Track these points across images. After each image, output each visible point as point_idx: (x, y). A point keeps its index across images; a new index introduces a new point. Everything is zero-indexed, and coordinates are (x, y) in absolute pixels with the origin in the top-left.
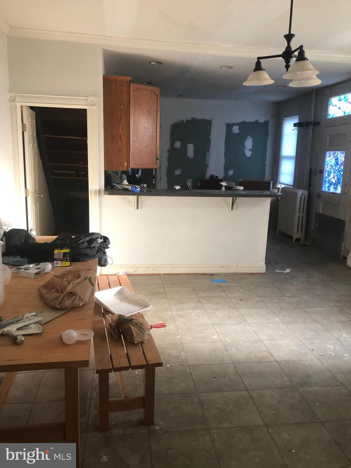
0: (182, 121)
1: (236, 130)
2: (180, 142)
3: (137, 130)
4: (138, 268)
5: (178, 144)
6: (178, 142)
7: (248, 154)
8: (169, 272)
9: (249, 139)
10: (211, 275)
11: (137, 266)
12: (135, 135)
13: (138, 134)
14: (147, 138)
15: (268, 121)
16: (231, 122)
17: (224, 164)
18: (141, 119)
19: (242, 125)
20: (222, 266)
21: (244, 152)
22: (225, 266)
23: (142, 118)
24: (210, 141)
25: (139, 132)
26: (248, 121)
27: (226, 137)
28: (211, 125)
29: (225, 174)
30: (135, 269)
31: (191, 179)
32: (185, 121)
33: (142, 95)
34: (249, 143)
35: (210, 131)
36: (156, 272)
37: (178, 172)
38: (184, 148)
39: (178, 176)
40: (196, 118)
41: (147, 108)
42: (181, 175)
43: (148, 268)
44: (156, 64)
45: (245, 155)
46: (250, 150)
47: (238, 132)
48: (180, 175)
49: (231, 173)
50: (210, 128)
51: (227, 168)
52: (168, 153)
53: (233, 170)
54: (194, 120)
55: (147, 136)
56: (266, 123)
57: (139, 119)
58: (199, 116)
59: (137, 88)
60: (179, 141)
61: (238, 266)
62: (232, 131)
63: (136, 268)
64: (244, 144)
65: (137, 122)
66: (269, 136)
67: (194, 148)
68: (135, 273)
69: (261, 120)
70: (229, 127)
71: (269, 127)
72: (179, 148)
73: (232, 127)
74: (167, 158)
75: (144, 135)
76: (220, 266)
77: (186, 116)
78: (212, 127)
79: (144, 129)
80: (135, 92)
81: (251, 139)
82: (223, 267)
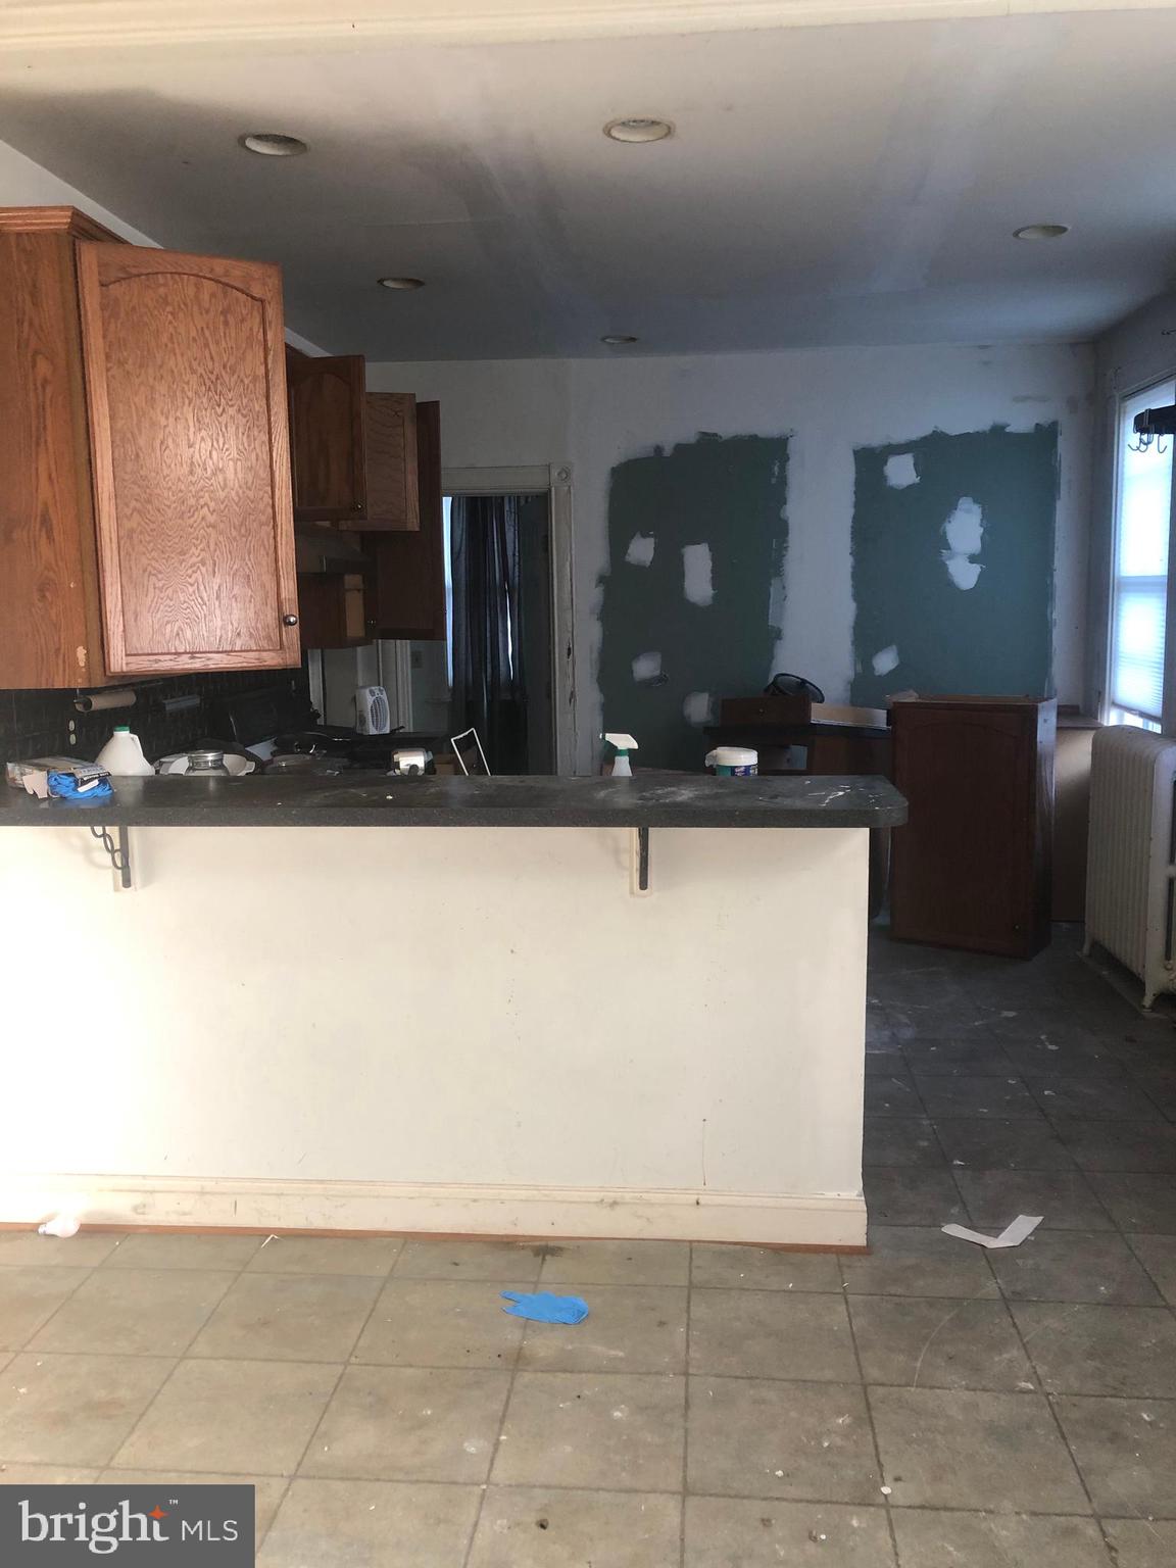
0: (658, 450)
1: (901, 472)
2: (652, 540)
3: (144, 478)
4: (156, 1195)
5: (642, 550)
6: (642, 540)
7: (965, 574)
8: (319, 1223)
9: (968, 511)
10: (545, 1250)
11: (149, 1184)
12: (133, 504)
13: (149, 501)
14: (212, 519)
15: (1055, 423)
16: (876, 440)
17: (852, 624)
18: (163, 422)
19: (931, 449)
20: (610, 1196)
21: (944, 567)
22: (628, 1197)
23: (171, 420)
24: (782, 529)
25: (158, 491)
26: (954, 428)
27: (857, 505)
28: (784, 459)
29: (859, 668)
30: (137, 1199)
31: (706, 696)
32: (668, 452)
33: (167, 303)
34: (965, 529)
35: (783, 481)
36: (247, 1218)
37: (646, 668)
38: (670, 565)
39: (648, 683)
40: (716, 435)
41: (200, 370)
42: (660, 679)
43: (203, 1193)
44: (281, 153)
45: (950, 584)
46: (973, 559)
47: (911, 482)
48: (653, 678)
49: (885, 662)
50: (783, 469)
51: (866, 640)
52: (601, 589)
53: (894, 647)
54: (708, 440)
55: (212, 505)
56: (1046, 435)
57: (153, 424)
58: (729, 425)
59: (123, 269)
60: (645, 535)
61: (701, 1201)
62: (884, 478)
63: (146, 1192)
64: (945, 533)
65: (142, 441)
66: (1064, 488)
67: (714, 560)
68: (140, 1220)
69: (1021, 421)
70: (870, 462)
71: (1060, 450)
72: (648, 564)
73: (886, 463)
74: (597, 611)
75: (192, 501)
76: (596, 1196)
77: (674, 429)
78: (793, 467)
79: (191, 473)
80: (115, 290)
81: (976, 510)
82: (614, 1204)
